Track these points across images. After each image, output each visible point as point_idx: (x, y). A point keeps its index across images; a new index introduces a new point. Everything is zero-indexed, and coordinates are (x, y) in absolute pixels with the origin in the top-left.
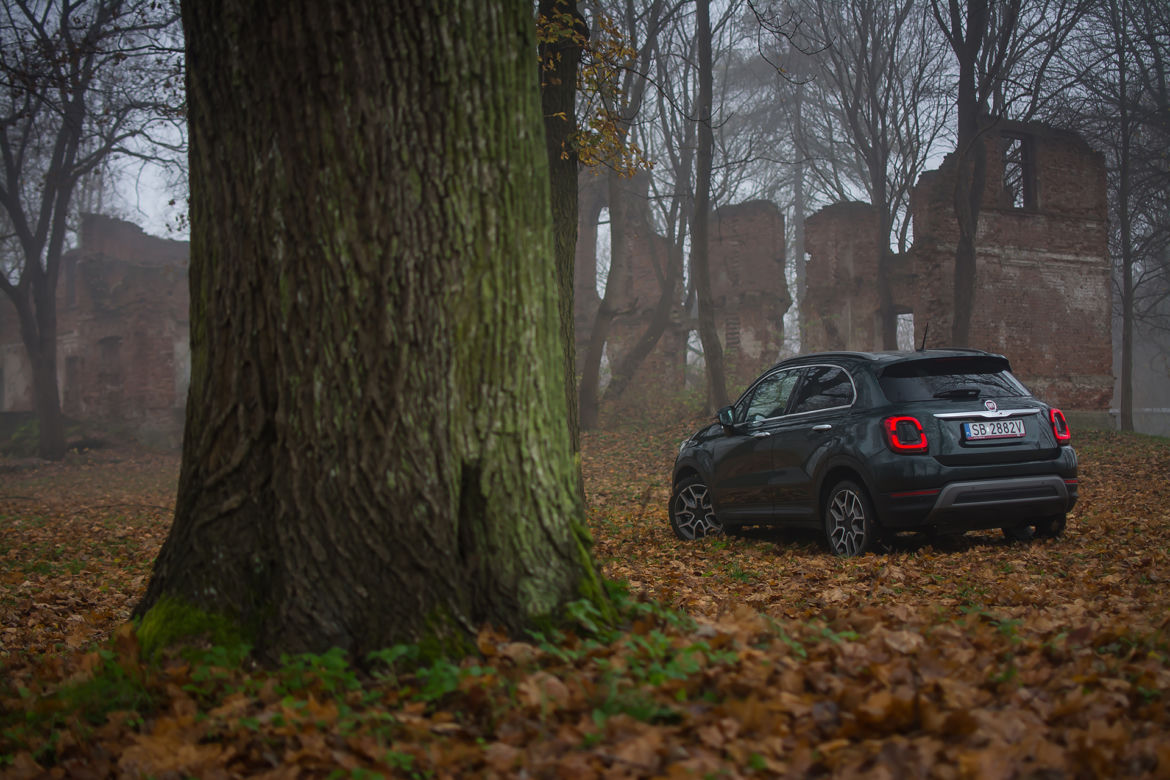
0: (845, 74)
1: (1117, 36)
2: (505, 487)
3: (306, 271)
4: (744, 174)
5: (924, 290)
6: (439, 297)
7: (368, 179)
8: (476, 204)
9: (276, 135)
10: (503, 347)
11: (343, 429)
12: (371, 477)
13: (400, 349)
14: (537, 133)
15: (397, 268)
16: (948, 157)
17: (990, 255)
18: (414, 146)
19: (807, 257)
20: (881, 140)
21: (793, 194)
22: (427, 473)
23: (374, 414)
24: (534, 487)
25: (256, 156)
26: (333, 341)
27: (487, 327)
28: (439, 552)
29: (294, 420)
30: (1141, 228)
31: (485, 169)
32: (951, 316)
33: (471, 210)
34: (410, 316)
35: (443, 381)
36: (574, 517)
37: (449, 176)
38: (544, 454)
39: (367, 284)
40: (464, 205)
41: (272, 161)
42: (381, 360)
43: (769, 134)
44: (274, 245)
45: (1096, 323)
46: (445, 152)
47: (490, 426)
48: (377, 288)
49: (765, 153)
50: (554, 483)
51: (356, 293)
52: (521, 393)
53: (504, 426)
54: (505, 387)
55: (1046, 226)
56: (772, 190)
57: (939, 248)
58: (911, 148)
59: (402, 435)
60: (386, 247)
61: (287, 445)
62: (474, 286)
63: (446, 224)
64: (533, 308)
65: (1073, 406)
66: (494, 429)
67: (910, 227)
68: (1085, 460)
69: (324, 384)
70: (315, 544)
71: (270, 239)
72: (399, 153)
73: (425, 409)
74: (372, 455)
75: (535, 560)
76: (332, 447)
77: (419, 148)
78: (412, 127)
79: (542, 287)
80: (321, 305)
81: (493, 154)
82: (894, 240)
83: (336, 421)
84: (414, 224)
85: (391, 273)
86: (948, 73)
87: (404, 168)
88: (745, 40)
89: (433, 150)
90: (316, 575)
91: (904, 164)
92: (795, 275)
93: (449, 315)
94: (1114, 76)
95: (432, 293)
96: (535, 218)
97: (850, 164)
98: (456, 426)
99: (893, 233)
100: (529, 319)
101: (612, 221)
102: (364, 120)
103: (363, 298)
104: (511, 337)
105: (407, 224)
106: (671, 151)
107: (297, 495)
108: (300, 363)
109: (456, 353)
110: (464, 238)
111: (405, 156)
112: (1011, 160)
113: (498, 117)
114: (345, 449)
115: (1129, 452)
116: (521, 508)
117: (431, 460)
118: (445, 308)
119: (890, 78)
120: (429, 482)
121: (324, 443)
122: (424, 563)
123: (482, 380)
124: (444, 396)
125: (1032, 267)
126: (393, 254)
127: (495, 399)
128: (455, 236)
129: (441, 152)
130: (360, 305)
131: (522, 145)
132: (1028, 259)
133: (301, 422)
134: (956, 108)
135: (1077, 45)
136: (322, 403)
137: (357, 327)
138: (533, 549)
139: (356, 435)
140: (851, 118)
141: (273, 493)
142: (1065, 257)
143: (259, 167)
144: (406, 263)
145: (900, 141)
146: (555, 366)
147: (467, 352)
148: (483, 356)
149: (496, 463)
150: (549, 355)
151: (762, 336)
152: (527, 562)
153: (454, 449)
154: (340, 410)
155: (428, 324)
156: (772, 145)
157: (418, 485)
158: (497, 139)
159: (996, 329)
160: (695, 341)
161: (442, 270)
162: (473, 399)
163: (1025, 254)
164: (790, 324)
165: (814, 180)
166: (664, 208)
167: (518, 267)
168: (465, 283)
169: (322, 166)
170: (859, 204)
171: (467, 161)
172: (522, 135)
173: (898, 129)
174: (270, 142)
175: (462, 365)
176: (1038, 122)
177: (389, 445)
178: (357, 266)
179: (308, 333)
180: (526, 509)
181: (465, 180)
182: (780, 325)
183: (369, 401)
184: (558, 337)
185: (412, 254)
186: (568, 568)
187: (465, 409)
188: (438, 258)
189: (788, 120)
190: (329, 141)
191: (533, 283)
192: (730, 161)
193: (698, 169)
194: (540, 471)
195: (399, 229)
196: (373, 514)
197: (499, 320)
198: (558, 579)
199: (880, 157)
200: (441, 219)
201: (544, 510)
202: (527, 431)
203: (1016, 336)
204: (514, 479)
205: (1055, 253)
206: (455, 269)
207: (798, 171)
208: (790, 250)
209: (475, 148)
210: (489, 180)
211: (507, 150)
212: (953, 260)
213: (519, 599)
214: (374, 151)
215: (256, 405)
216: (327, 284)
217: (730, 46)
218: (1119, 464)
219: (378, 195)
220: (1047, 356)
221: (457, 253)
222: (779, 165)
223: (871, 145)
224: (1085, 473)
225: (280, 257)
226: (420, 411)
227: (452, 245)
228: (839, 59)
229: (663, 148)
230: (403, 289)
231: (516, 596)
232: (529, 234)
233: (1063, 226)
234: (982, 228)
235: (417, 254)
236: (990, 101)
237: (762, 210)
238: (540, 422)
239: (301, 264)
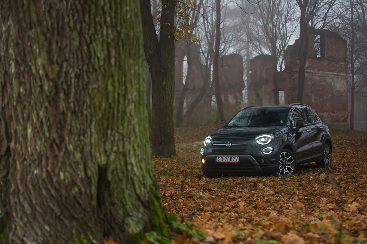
0: (263, 14)
1: (351, 3)
2: (119, 177)
3: (24, 77)
4: (231, 46)
5: (288, 83)
6: (87, 90)
7: (53, 35)
8: (105, 47)
9: (11, 14)
10: (118, 113)
11: (40, 152)
12: (52, 174)
13: (67, 115)
14: (136, 16)
15: (66, 77)
16: (296, 41)
17: (309, 72)
18: (76, 20)
19: (250, 72)
20: (275, 35)
21: (246, 52)
22: (79, 172)
23: (54, 145)
24: (132, 176)
25: (3, 24)
26: (36, 110)
27: (110, 104)
28: (84, 210)
29: (18, 146)
30: (357, 65)
31: (110, 31)
32: (297, 92)
33: (103, 50)
34: (72, 99)
35: (89, 129)
36: (152, 187)
37: (92, 34)
38: (137, 161)
39: (51, 84)
40: (99, 48)
41: (9, 26)
42: (58, 120)
43: (239, 32)
44: (10, 65)
45: (343, 95)
46: (90, 23)
47: (112, 149)
48: (56, 86)
49: (237, 39)
50: (142, 173)
51: (46, 88)
52: (127, 134)
53: (118, 149)
54: (119, 131)
55: (328, 63)
56: (240, 51)
57: (293, 70)
58: (284, 38)
59: (67, 155)
60: (61, 66)
61: (15, 158)
62: (104, 85)
63: (90, 56)
64: (133, 95)
65: (335, 121)
66: (113, 150)
67: (284, 63)
68: (341, 140)
69: (32, 130)
70: (26, 205)
71: (9, 62)
72: (68, 23)
73: (79, 143)
74: (53, 164)
75: (132, 208)
76: (35, 160)
77: (78, 21)
78: (75, 11)
79: (138, 86)
80: (30, 94)
81: (114, 24)
82: (278, 67)
83: (37, 148)
84: (75, 56)
85: (63, 79)
86: (296, 14)
87: (71, 30)
88: (231, 2)
89: (85, 22)
90: (26, 220)
91: (282, 43)
92: (246, 78)
93: (91, 98)
94: (349, 16)
95: (83, 89)
96: (135, 55)
97: (264, 43)
98: (95, 149)
99: (278, 65)
100: (131, 100)
101: (188, 60)
102: (51, 7)
103: (50, 91)
104: (122, 109)
105: (72, 56)
106: (207, 38)
107: (19, 182)
108: (21, 120)
109: (95, 116)
110: (99, 63)
111: (72, 24)
112: (316, 42)
113: (117, 8)
114: (41, 161)
115: (355, 137)
116: (126, 185)
117: (81, 167)
118: (90, 95)
119: (278, 15)
120: (80, 177)
121: (31, 158)
122: (76, 216)
123: (108, 128)
124: (89, 136)
125: (323, 76)
126: (64, 70)
127: (114, 137)
128: (95, 62)
129: (88, 23)
130: (48, 94)
131: (128, 21)
132: (322, 74)
133: (22, 147)
134: (299, 25)
135: (337, 6)
136: (31, 139)
137: (46, 104)
138: (132, 204)
139: (46, 154)
140: (265, 27)
141: (9, 181)
142: (334, 73)
143: (4, 29)
144: (70, 74)
145: (281, 36)
146: (144, 120)
147: (100, 115)
148: (109, 117)
149: (114, 166)
150: (141, 116)
151: (236, 97)
152: (129, 210)
153: (94, 160)
154: (39, 143)
155: (81, 103)
156: (239, 36)
157: (74, 179)
158: (116, 18)
159: (311, 96)
160: (214, 98)
161: (88, 78)
162: (104, 137)
163: (321, 72)
164: (244, 93)
165: (253, 48)
166: (205, 56)
167: (125, 77)
168: (100, 84)
169: (31, 28)
170: (267, 55)
171: (101, 27)
172: (129, 16)
173: (280, 32)
174: (8, 17)
175: (98, 121)
176: (325, 30)
177: (61, 159)
178: (47, 75)
179: (25, 107)
180: (129, 186)
181: (100, 36)
182: (241, 94)
183: (52, 138)
184: (145, 108)
185: (74, 70)
186: (148, 212)
187: (100, 141)
188: (86, 72)
189: (245, 29)
190: (34, 17)
191: (133, 84)
192: (226, 41)
193: (216, 44)
194: (135, 169)
195: (67, 58)
196: (53, 192)
197: (116, 101)
198: (143, 217)
199: (274, 40)
200: (88, 54)
201: (137, 186)
202: (129, 151)
203: (317, 98)
204: (123, 173)
205: (331, 72)
206: (94, 77)
207: (248, 44)
208: (245, 70)
209: (105, 22)
210: (111, 36)
211: (121, 23)
212: (298, 74)
213: (125, 226)
214: (56, 21)
215: (3, 139)
216: (33, 84)
217: (227, 5)
218: (352, 141)
219: (57, 42)
220: (327, 105)
221: (95, 70)
222: (241, 43)
223: (271, 37)
224: (340, 144)
225: (13, 71)
226: (76, 143)
227: (93, 66)
228: (261, 8)
229: (205, 37)
230: (69, 87)
231: (124, 225)
232: (132, 61)
233: (333, 63)
234: (307, 64)
235: (76, 70)
236: (310, 23)
237: (236, 57)
238: (136, 147)
239: (21, 74)
